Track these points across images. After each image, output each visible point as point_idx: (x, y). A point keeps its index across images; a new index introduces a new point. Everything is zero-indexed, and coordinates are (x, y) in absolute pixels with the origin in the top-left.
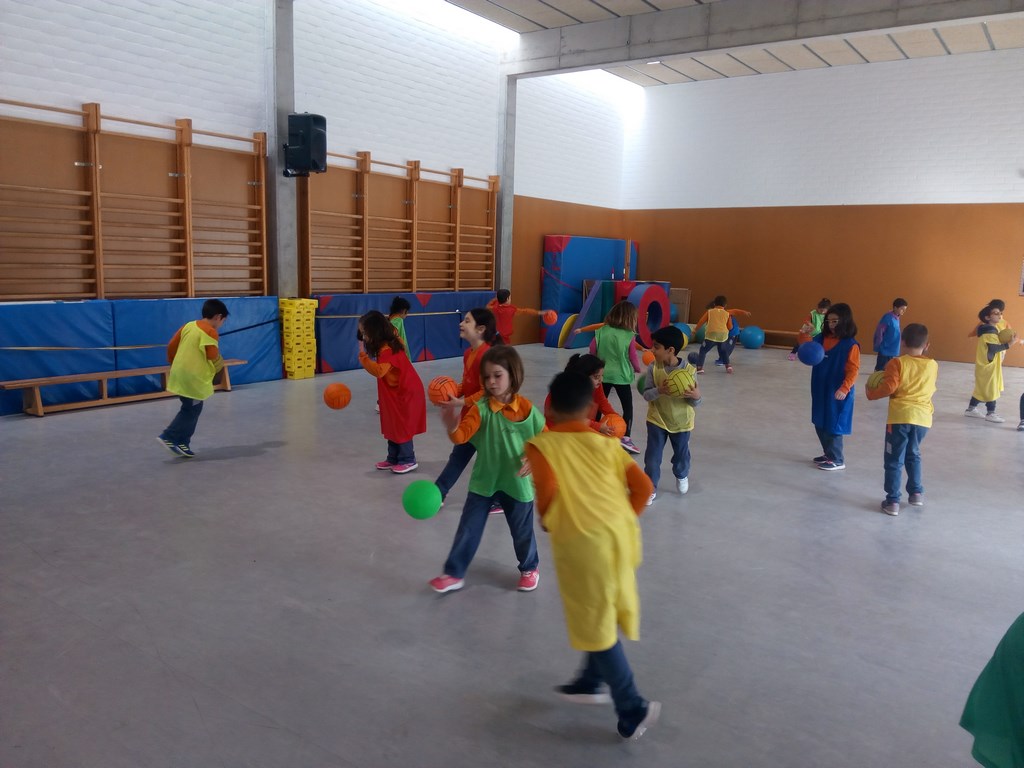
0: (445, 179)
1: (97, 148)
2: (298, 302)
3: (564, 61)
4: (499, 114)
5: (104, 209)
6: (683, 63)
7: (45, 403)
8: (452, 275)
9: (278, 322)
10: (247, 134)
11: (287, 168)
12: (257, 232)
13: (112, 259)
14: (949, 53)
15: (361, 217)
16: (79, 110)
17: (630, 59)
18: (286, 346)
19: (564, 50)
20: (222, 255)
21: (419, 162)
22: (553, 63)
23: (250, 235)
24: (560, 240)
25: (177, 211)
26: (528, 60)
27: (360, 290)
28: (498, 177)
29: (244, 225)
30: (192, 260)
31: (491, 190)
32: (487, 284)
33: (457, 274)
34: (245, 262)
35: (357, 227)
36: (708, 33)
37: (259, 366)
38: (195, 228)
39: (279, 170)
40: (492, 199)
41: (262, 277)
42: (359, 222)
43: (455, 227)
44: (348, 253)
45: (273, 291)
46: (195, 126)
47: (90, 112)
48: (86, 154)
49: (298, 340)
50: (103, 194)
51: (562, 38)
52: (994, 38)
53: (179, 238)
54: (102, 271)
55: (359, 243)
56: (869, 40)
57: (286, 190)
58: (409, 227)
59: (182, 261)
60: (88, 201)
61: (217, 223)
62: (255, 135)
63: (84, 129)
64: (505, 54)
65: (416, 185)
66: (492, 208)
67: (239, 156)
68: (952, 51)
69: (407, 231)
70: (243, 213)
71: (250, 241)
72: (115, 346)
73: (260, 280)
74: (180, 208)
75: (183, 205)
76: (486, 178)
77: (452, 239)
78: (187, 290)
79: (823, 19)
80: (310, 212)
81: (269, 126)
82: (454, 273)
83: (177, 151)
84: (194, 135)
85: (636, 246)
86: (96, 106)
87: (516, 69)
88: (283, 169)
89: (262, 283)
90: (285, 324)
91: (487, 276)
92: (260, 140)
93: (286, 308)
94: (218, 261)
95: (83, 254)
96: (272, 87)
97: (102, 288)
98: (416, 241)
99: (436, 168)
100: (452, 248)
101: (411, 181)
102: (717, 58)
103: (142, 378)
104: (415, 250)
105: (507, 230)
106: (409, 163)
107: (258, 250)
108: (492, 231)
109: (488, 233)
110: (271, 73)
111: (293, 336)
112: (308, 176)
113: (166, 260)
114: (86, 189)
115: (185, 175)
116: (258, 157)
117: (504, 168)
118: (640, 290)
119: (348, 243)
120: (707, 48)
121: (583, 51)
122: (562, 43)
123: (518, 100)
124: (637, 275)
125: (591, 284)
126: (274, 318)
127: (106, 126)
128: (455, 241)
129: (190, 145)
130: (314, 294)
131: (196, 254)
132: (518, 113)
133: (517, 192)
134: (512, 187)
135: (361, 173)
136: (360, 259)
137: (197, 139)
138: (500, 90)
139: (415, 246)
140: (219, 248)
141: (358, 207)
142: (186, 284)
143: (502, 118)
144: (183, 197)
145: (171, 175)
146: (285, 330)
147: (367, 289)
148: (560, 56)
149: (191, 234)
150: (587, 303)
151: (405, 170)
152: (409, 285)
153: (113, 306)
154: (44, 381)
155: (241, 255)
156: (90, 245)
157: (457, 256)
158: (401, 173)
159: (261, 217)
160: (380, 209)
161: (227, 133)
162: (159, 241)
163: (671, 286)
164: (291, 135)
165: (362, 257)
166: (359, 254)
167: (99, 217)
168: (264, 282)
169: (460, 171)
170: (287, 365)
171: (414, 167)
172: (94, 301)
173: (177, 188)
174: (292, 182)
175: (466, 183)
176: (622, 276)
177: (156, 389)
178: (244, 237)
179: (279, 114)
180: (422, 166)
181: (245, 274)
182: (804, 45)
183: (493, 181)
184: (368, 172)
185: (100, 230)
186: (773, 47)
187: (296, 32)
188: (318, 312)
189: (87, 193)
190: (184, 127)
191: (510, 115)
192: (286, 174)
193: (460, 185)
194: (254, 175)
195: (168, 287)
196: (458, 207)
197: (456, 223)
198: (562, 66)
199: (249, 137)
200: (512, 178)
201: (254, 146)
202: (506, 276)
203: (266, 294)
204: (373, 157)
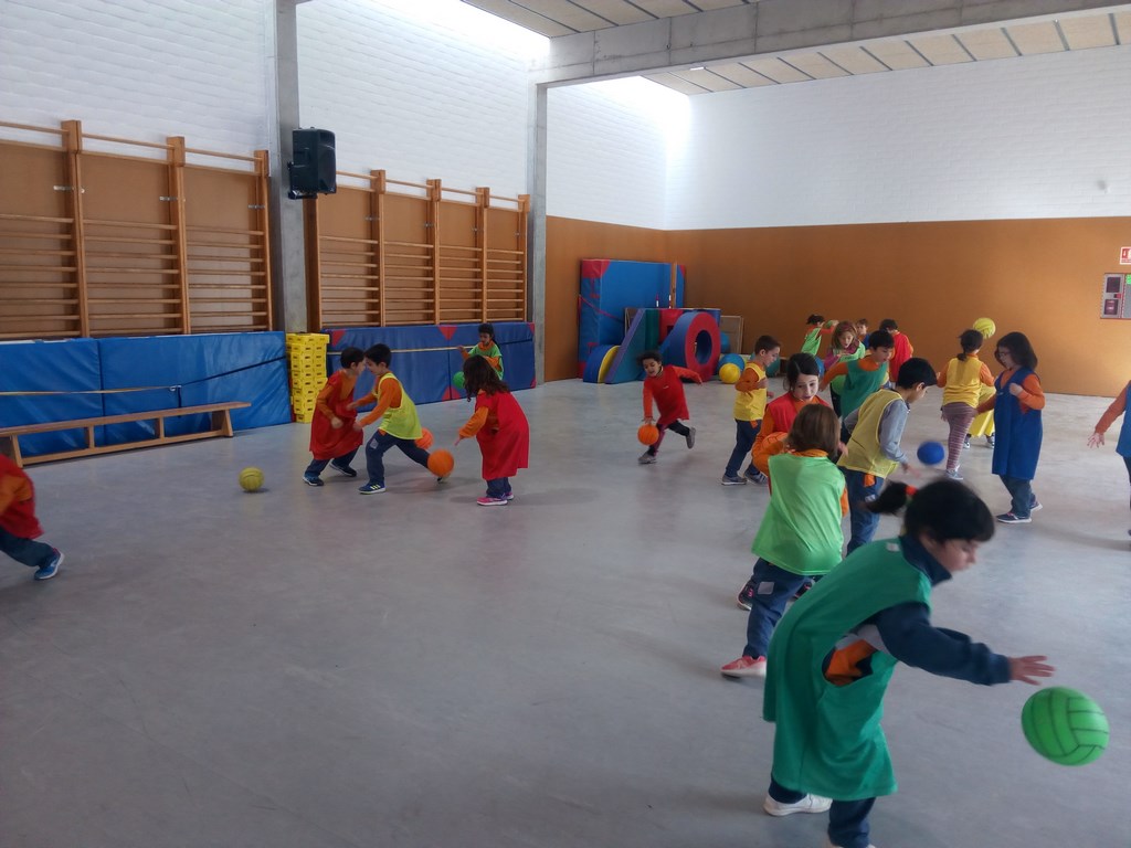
0: (470, 200)
1: (78, 171)
2: (306, 337)
3: (599, 68)
4: (529, 127)
5: (87, 238)
6: (731, 68)
7: (25, 454)
8: (478, 305)
9: (286, 359)
10: (248, 153)
11: (292, 189)
12: (259, 260)
13: (98, 293)
14: (1020, 54)
15: (376, 242)
16: (58, 127)
17: (670, 65)
18: (294, 386)
19: (598, 56)
20: (221, 286)
21: (440, 181)
22: (587, 70)
23: (252, 264)
24: (599, 264)
25: (171, 239)
26: (559, 67)
27: (377, 323)
28: (528, 195)
29: (245, 253)
30: (187, 293)
31: (521, 211)
32: (518, 315)
33: (485, 304)
34: (248, 293)
35: (372, 254)
36: (756, 36)
37: (265, 408)
38: (190, 257)
39: (283, 191)
40: (522, 221)
41: (266, 310)
42: (375, 248)
43: (482, 252)
44: (363, 282)
45: (279, 325)
46: (188, 145)
47: (70, 130)
48: (66, 177)
49: (308, 379)
50: (86, 221)
51: (595, 42)
52: (1068, 37)
53: (172, 268)
54: (87, 305)
55: (374, 272)
56: (934, 40)
57: (292, 213)
58: (430, 252)
59: (176, 294)
60: (70, 229)
61: (215, 251)
62: (256, 153)
63: (65, 150)
64: (534, 61)
65: (437, 206)
66: (523, 230)
67: (238, 177)
68: (1022, 52)
69: (428, 257)
70: (244, 239)
71: (252, 270)
72: (102, 389)
73: (263, 314)
74: (172, 235)
75: (177, 232)
76: (516, 198)
77: (478, 265)
78: (182, 327)
79: (880, 19)
80: (319, 237)
81: (271, 143)
82: (482, 303)
83: (169, 172)
84: (187, 154)
85: (683, 270)
86: (77, 124)
87: (545, 77)
88: (288, 190)
89: (266, 317)
90: (293, 362)
91: (518, 305)
92: (261, 159)
93: (294, 345)
94: (217, 293)
95: (64, 288)
96: (273, 100)
97: (87, 324)
98: (438, 268)
99: (459, 187)
100: (478, 275)
101: (431, 201)
102: (766, 63)
103: (133, 424)
104: (437, 278)
105: (540, 255)
106: (429, 182)
107: (262, 280)
108: (523, 255)
109: (518, 257)
110: (273, 83)
111: (303, 375)
112: (316, 197)
113: (158, 293)
114: (66, 216)
115: (179, 198)
116: (260, 177)
117: (535, 186)
118: (688, 318)
119: (362, 271)
120: (755, 53)
121: (620, 57)
122: (597, 48)
123: (549, 111)
124: (684, 302)
125: (633, 313)
126: (280, 354)
127: (88, 146)
128: (481, 267)
129: (182, 165)
130: (324, 328)
131: (192, 286)
132: (548, 125)
133: (550, 212)
134: (544, 207)
135: (375, 193)
136: (376, 289)
137: (190, 159)
138: (528, 101)
139: (437, 273)
140: (217, 279)
141: (373, 231)
142: (181, 319)
143: (532, 129)
144: (177, 223)
145: (162, 198)
146: (293, 368)
147: (384, 323)
148: (594, 62)
149: (185, 264)
150: (630, 334)
151: (425, 191)
152: (431, 317)
153: (99, 344)
154: (24, 429)
155: (243, 286)
156: (73, 277)
157: (485, 283)
158: (420, 193)
159: (263, 243)
160: (397, 234)
161: (225, 152)
162: (150, 271)
163: (721, 313)
164: (294, 153)
165: (379, 286)
166: (375, 283)
167: (82, 246)
168: (269, 316)
169: (486, 191)
170: (296, 407)
171: (435, 186)
172: (78, 340)
173: (170, 213)
174: (299, 204)
175: (493, 203)
176: (668, 303)
177: (149, 437)
178: (246, 266)
179: (282, 130)
180: (443, 185)
181: (248, 307)
182: (862, 48)
183: (523, 201)
184: (383, 193)
185: (83, 261)
186: (828, 50)
187: (300, 39)
188: (330, 347)
189: (70, 220)
190: (176, 146)
191: (540, 128)
192: (291, 196)
193: (486, 206)
194: (256, 197)
195: (161, 324)
196: (485, 230)
197: (482, 247)
198: (596, 73)
199: (248, 156)
200: (544, 197)
201: (256, 165)
202: (539, 304)
203: (271, 329)
204: (388, 176)
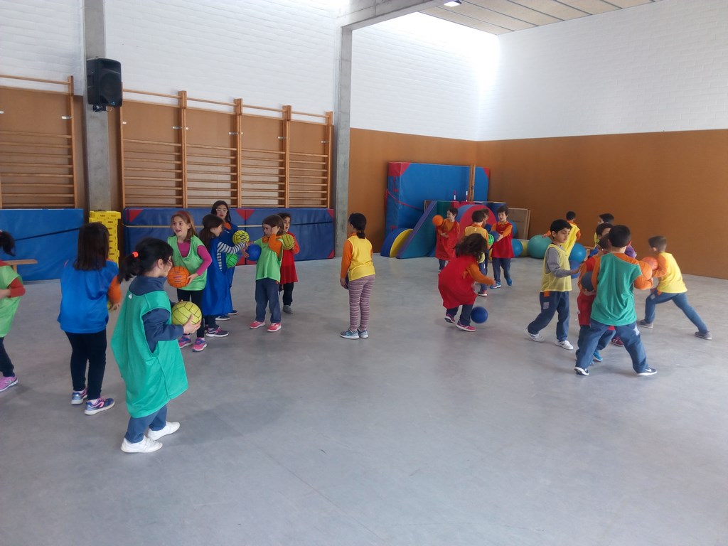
3: (379, 10)
4: (334, 60)
8: (283, 195)
10: (61, 77)
11: (95, 104)
15: (180, 145)
19: (378, 1)
21: (241, 99)
24: (399, 166)
27: (181, 205)
28: (332, 112)
29: (59, 151)
31: (326, 124)
32: (322, 203)
35: (177, 154)
39: (88, 106)
40: (329, 133)
41: (73, 193)
42: (179, 150)
43: (285, 154)
44: (173, 175)
55: (180, 167)
57: (97, 123)
58: (235, 154)
62: (66, 78)
64: (340, 10)
65: (239, 119)
69: (233, 158)
73: (71, 195)
76: (324, 114)
77: (283, 164)
80: (122, 140)
82: (285, 193)
85: (488, 172)
87: (346, 21)
89: (73, 198)
92: (70, 83)
98: (239, 166)
100: (283, 172)
101: (236, 116)
105: (343, 158)
108: (328, 158)
109: (325, 160)
116: (68, 95)
117: (340, 104)
119: (173, 166)
125: (428, 203)
128: (285, 166)
130: (121, 207)
133: (353, 125)
134: (348, 121)
135: (180, 109)
136: (180, 180)
138: (335, 40)
141: (178, 137)
143: (338, 61)
147: (185, 205)
148: (376, 5)
150: (421, 220)
151: (232, 108)
152: (236, 202)
159: (70, 144)
161: (40, 78)
165: (182, 178)
166: (180, 176)
168: (75, 197)
169: (289, 108)
171: (238, 104)
174: (104, 115)
175: (294, 117)
180: (244, 103)
183: (329, 116)
184: (185, 108)
191: (345, 61)
192: (95, 109)
193: (289, 120)
196: (288, 138)
197: (285, 151)
198: (377, 14)
199: (61, 80)
200: (349, 114)
201: (69, 87)
202: (342, 195)
203: (76, 207)
204: (188, 95)
